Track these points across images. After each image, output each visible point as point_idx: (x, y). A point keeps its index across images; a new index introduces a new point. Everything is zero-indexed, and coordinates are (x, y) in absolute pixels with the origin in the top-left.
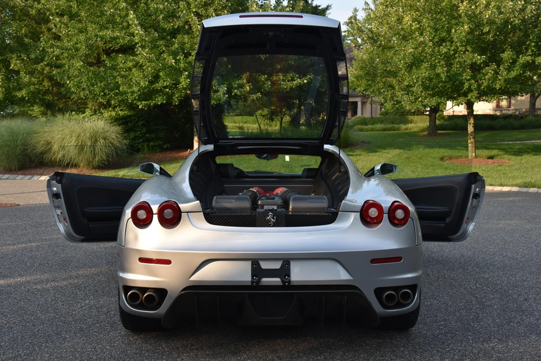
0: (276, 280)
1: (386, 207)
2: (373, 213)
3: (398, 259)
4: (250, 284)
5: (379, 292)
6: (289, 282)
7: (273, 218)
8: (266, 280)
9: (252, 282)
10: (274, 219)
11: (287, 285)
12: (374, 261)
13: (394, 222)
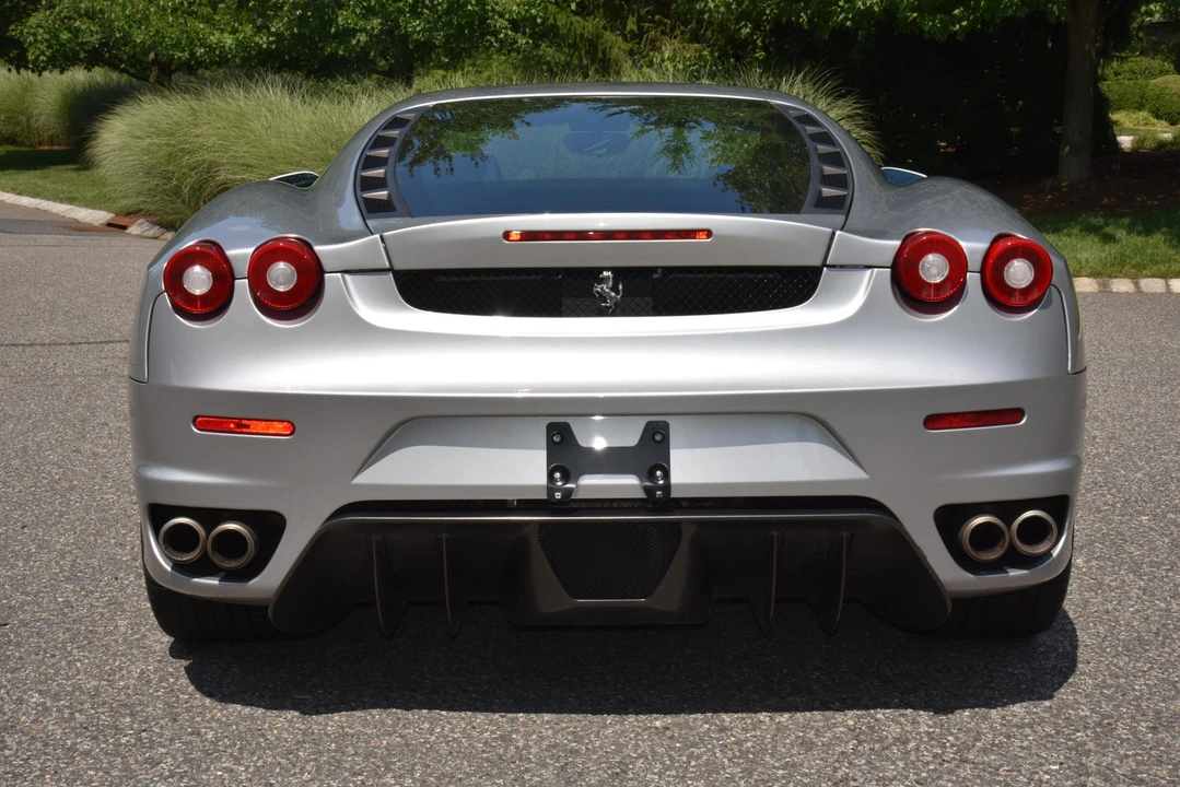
0: (627, 483)
1: (973, 251)
2: (934, 271)
3: (1014, 414)
4: (543, 496)
5: (949, 519)
6: (667, 488)
7: (615, 289)
8: (592, 483)
9: (551, 490)
10: (617, 293)
11: (660, 499)
12: (933, 421)
13: (1000, 296)
